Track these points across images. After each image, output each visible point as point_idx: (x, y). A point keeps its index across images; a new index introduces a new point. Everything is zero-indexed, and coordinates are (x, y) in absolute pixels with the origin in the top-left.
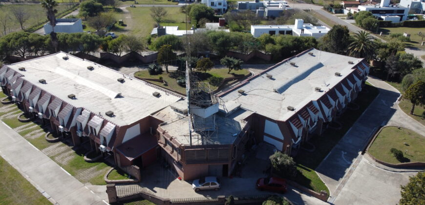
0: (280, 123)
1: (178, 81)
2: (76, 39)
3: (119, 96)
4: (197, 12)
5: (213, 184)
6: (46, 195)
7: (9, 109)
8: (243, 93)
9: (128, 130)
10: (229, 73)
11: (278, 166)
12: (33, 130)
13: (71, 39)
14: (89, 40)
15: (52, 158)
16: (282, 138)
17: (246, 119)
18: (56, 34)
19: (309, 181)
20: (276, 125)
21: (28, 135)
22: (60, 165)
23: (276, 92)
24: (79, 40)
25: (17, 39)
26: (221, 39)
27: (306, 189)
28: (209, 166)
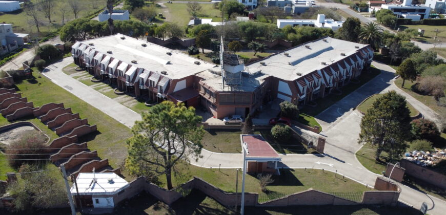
0: (289, 82)
1: (212, 59)
2: (128, 25)
3: (169, 63)
4: (229, 8)
5: (238, 119)
7: (82, 74)
8: (264, 64)
10: (254, 55)
12: (102, 87)
13: (125, 25)
14: (139, 26)
15: (122, 103)
16: (291, 94)
17: (264, 79)
19: (309, 122)
20: (287, 84)
21: (101, 90)
22: (128, 107)
23: (290, 64)
24: (131, 25)
25: (81, 24)
26: (249, 28)
27: (305, 125)
28: (236, 108)
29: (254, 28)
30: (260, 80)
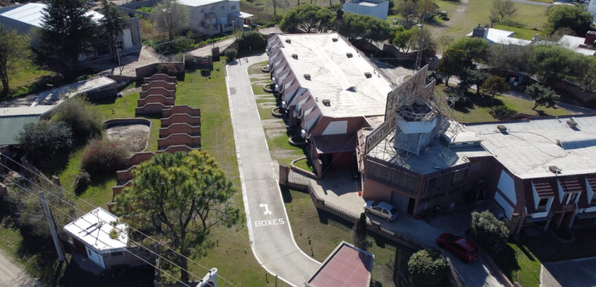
0: (516, 179)
1: (448, 98)
2: (362, 22)
3: (352, 89)
5: (385, 211)
6: (238, 156)
7: (264, 77)
8: (504, 131)
9: (331, 123)
10: (534, 109)
11: (477, 226)
12: (268, 101)
13: (357, 22)
14: (374, 26)
15: (265, 129)
18: (342, 13)
21: (262, 104)
22: (267, 137)
23: (559, 144)
24: (365, 24)
25: (306, 11)
26: (551, 59)
27: (500, 272)
28: (393, 192)
29: (560, 60)
30: (462, 158)
